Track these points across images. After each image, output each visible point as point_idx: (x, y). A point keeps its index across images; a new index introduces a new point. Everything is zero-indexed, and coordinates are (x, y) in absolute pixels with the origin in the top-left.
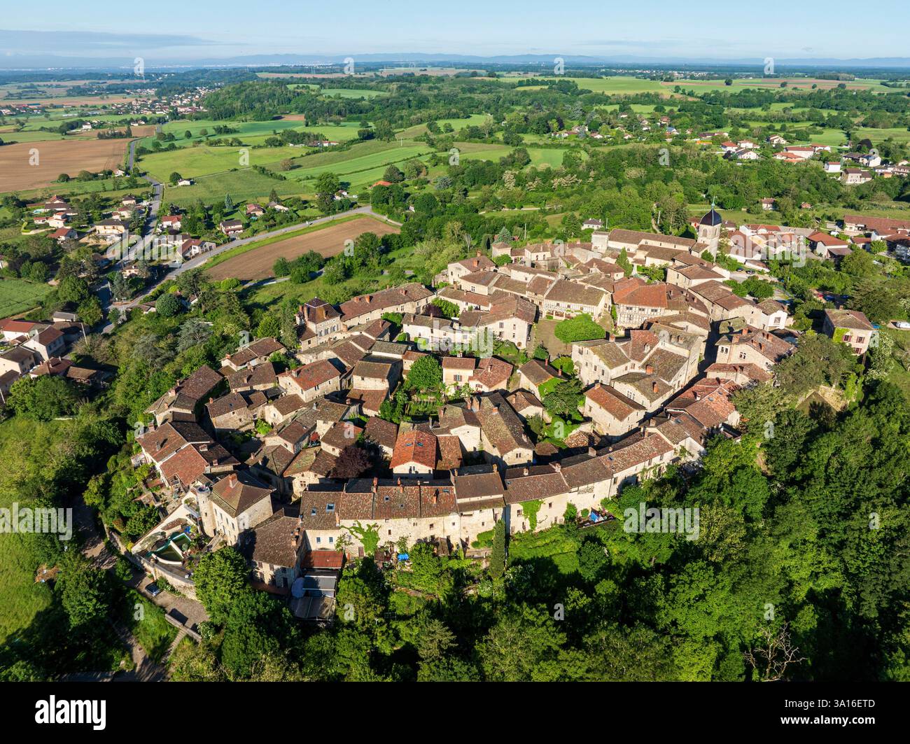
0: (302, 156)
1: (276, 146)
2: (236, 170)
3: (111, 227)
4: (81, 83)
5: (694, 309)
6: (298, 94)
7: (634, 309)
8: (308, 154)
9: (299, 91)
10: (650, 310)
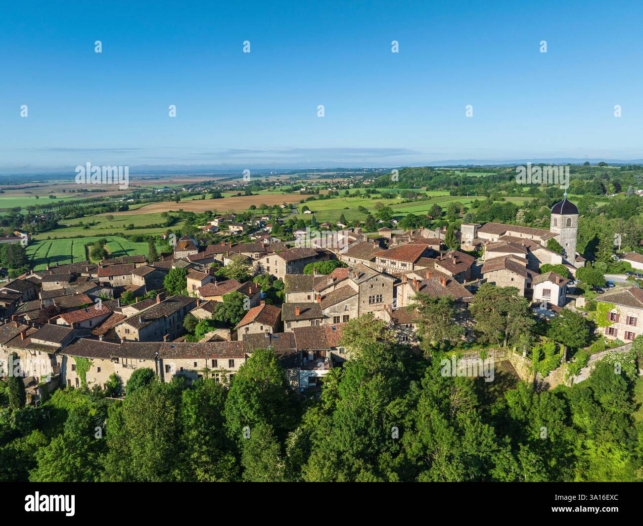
0: (398, 203)
1: (388, 198)
2: (347, 208)
3: (236, 227)
4: (331, 173)
5: (440, 267)
6: (438, 174)
7: (387, 262)
8: (403, 202)
9: (439, 172)
10: (400, 264)
